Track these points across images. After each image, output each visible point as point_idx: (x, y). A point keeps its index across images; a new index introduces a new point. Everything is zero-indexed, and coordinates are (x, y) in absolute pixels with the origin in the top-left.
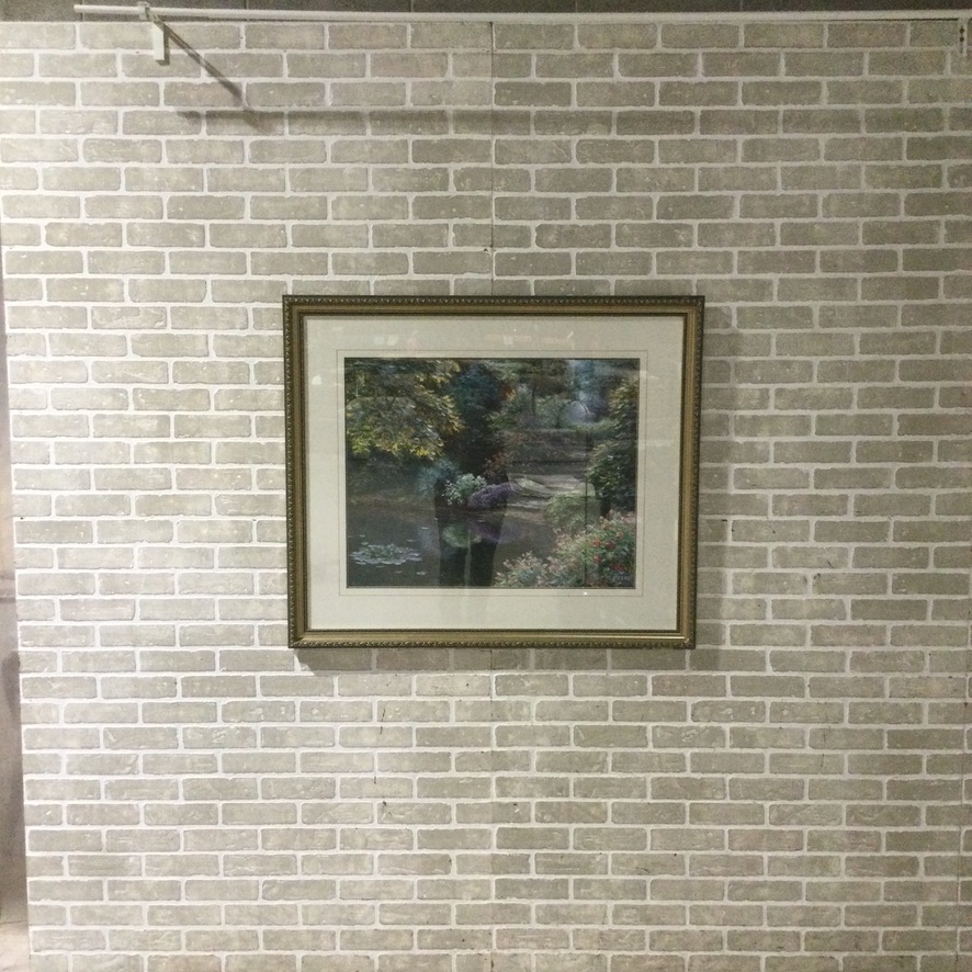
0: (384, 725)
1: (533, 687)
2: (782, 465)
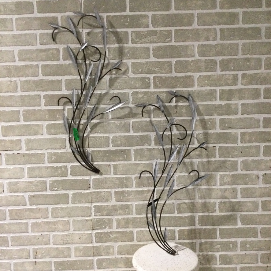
0: (37, 260)
1: (115, 238)
2: (245, 116)
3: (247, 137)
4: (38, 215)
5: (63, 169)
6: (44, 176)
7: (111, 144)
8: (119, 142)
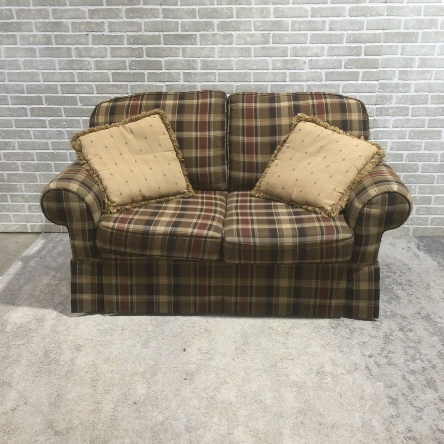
3: (297, 26)
4: (121, 91)
5: (140, 50)
6: (124, 55)
7: (180, 29)
8: (187, 27)
